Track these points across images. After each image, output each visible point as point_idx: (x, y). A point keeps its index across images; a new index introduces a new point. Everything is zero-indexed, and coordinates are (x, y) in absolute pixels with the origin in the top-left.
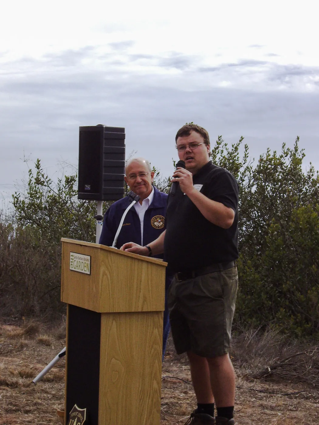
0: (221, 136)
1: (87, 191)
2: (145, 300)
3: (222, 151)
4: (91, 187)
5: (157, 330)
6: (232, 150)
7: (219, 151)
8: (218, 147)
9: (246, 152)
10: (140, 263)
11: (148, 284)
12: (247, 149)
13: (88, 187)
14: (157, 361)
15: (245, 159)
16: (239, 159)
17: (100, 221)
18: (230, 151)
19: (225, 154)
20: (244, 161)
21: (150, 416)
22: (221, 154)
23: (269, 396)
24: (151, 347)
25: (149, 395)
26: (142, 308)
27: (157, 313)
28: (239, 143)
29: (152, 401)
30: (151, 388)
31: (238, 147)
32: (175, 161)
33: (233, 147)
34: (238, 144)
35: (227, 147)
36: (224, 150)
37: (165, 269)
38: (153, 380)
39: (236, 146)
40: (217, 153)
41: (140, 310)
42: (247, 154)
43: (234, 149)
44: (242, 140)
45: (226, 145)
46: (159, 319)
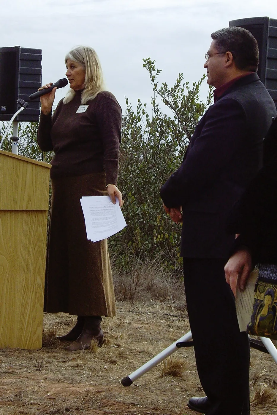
0: (182, 74)
1: (3, 112)
2: (30, 199)
3: (183, 90)
4: (6, 108)
5: (41, 229)
6: (193, 88)
7: (179, 89)
8: (178, 86)
9: (210, 92)
10: (26, 164)
11: (33, 184)
12: (211, 88)
13: (4, 108)
14: (40, 258)
15: (209, 99)
16: (198, 98)
17: (16, 143)
18: (191, 89)
19: (186, 93)
20: (208, 102)
21: (33, 310)
22: (181, 93)
23: (181, 320)
24: (35, 244)
25: (32, 290)
26: (27, 207)
27: (41, 212)
28: (201, 81)
29: (36, 294)
30: (35, 283)
31: (199, 85)
32: (128, 99)
33: (194, 85)
34: (199, 83)
35: (188, 85)
36: (185, 88)
37: (50, 171)
38: (37, 276)
39: (198, 84)
40: (177, 91)
41: (24, 209)
42: (211, 94)
43: (195, 87)
44: (204, 78)
45: (187, 83)
46: (43, 218)
